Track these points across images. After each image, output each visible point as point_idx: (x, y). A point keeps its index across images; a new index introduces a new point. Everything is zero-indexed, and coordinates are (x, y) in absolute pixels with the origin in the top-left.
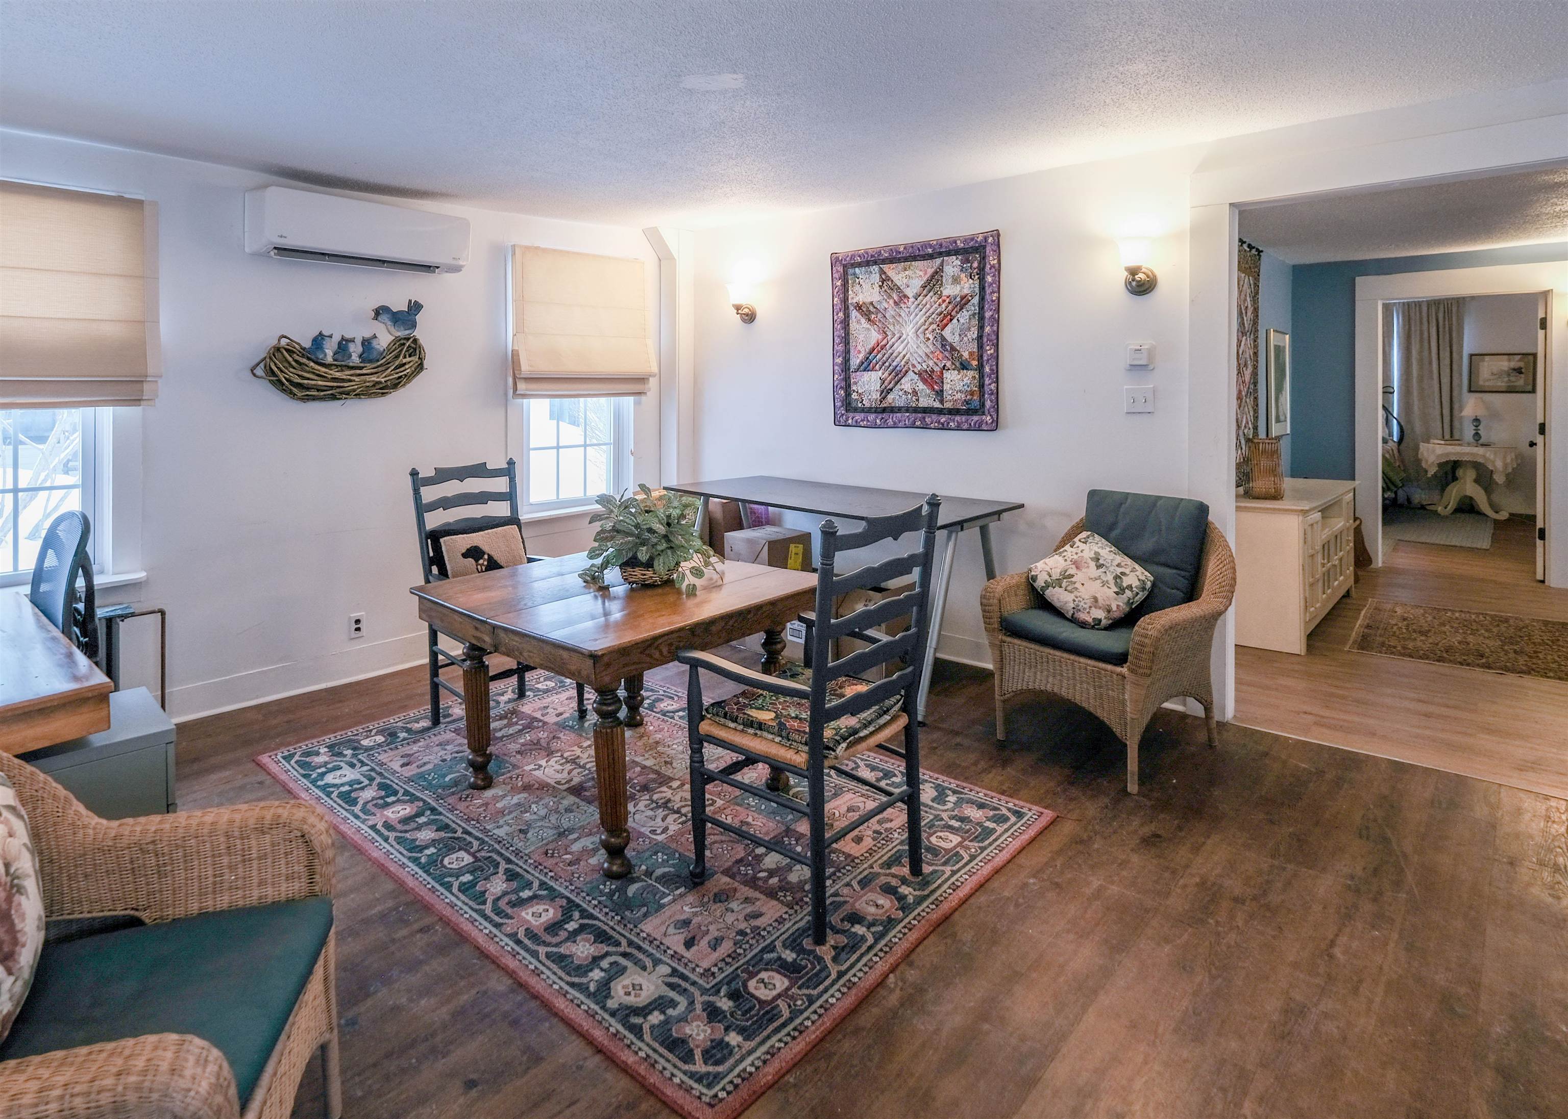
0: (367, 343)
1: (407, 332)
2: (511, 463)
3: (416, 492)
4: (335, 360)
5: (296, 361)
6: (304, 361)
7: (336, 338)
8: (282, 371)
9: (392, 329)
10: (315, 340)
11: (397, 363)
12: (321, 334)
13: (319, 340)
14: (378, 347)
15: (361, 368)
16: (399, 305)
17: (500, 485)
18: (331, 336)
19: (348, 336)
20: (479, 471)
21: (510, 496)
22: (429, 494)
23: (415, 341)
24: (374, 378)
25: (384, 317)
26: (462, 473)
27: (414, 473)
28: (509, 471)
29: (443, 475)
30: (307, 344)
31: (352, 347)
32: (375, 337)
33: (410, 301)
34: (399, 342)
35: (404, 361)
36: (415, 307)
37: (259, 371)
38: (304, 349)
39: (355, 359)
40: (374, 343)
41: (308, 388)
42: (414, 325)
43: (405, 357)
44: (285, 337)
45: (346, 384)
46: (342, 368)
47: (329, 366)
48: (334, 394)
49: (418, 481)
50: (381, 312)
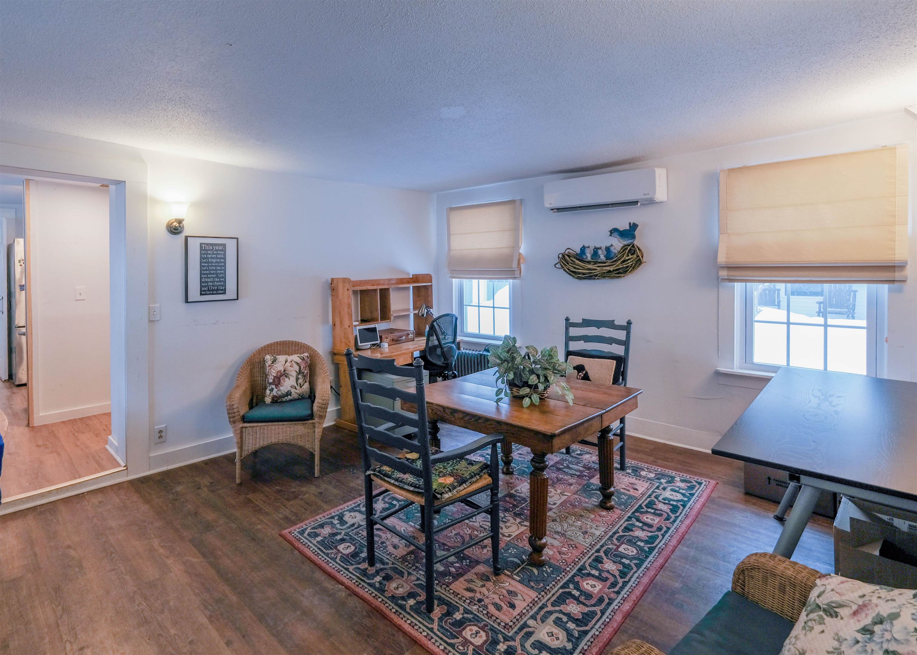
0: (608, 249)
1: (630, 241)
2: (629, 323)
3: (567, 329)
4: (592, 259)
5: (572, 260)
6: (574, 260)
7: (592, 248)
8: (565, 265)
9: (621, 240)
10: (581, 249)
11: (622, 260)
12: (584, 247)
13: (583, 249)
14: (614, 251)
15: (605, 263)
16: (624, 226)
17: (621, 335)
18: (589, 247)
19: (598, 246)
20: (610, 324)
21: (626, 343)
22: (574, 332)
23: (633, 246)
24: (608, 268)
25: (616, 234)
26: (599, 324)
27: (567, 319)
28: (627, 327)
29: (587, 323)
30: (578, 251)
31: (600, 252)
32: (612, 245)
33: (630, 224)
34: (624, 248)
35: (627, 258)
36: (634, 227)
37: (558, 266)
38: (577, 254)
39: (602, 258)
40: (612, 249)
41: (579, 273)
42: (634, 237)
43: (628, 256)
44: (568, 249)
45: (593, 271)
46: (595, 263)
47: (589, 262)
48: (591, 277)
49: (569, 324)
50: (613, 231)
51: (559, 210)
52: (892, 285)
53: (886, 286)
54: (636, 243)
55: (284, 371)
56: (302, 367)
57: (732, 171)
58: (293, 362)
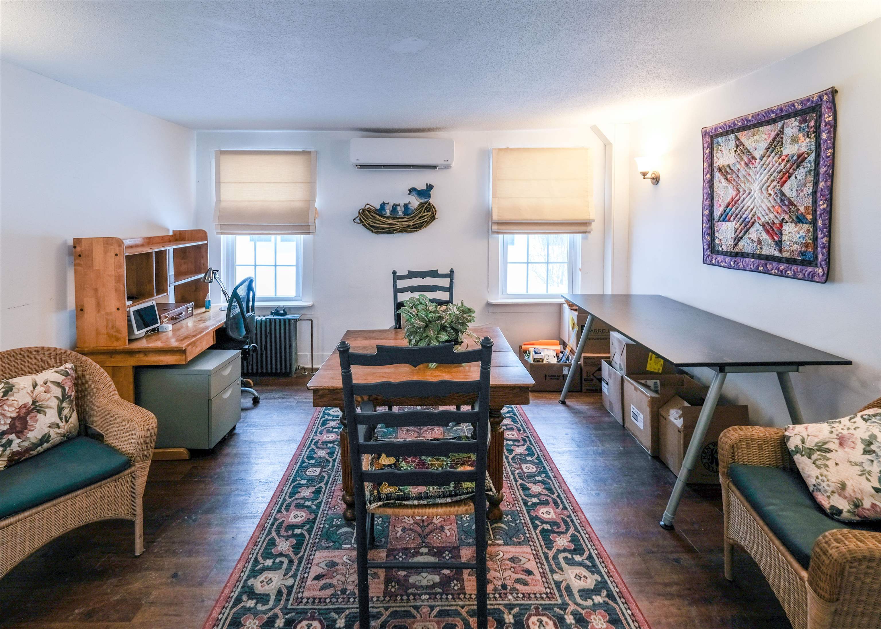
0: (406, 206)
1: (426, 200)
2: (452, 271)
3: (395, 282)
4: (391, 215)
5: (372, 215)
6: (375, 215)
8: (365, 220)
9: (418, 198)
10: (381, 205)
11: (420, 216)
12: (383, 203)
13: (383, 205)
14: (411, 208)
15: (403, 218)
16: (421, 186)
17: (445, 283)
18: (388, 204)
19: (397, 203)
20: (434, 274)
21: (450, 289)
22: (401, 284)
23: (429, 204)
24: (408, 223)
25: (414, 193)
26: (423, 274)
27: (394, 273)
28: (450, 275)
29: (412, 275)
30: (378, 207)
31: (399, 208)
32: (410, 203)
33: (427, 184)
34: (421, 205)
35: (424, 214)
36: (430, 187)
37: (358, 220)
38: (376, 210)
39: (400, 213)
40: (410, 206)
41: (378, 228)
42: (429, 196)
43: (424, 212)
44: (367, 204)
45: (393, 226)
46: (394, 218)
47: (388, 218)
48: (390, 231)
49: (396, 277)
50: (412, 191)
51: (363, 166)
52: (584, 235)
53: (580, 236)
54: (431, 201)
55: (34, 402)
56: (67, 388)
57: (500, 150)
58: (49, 384)
